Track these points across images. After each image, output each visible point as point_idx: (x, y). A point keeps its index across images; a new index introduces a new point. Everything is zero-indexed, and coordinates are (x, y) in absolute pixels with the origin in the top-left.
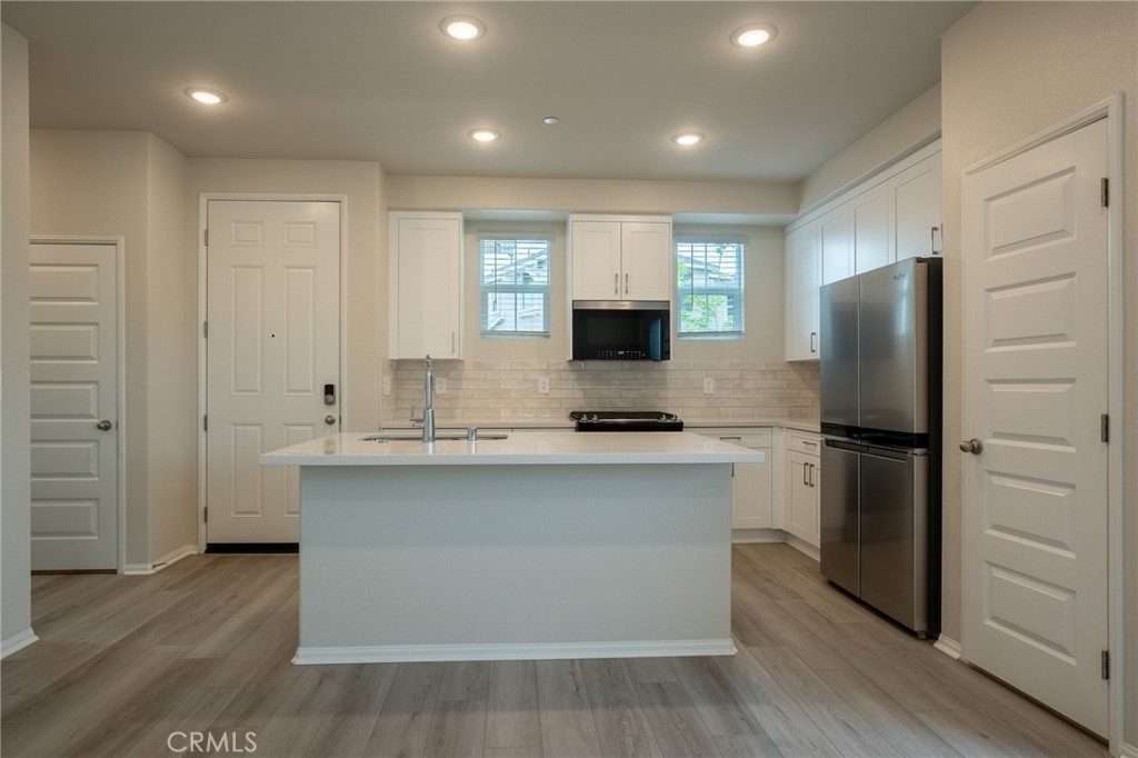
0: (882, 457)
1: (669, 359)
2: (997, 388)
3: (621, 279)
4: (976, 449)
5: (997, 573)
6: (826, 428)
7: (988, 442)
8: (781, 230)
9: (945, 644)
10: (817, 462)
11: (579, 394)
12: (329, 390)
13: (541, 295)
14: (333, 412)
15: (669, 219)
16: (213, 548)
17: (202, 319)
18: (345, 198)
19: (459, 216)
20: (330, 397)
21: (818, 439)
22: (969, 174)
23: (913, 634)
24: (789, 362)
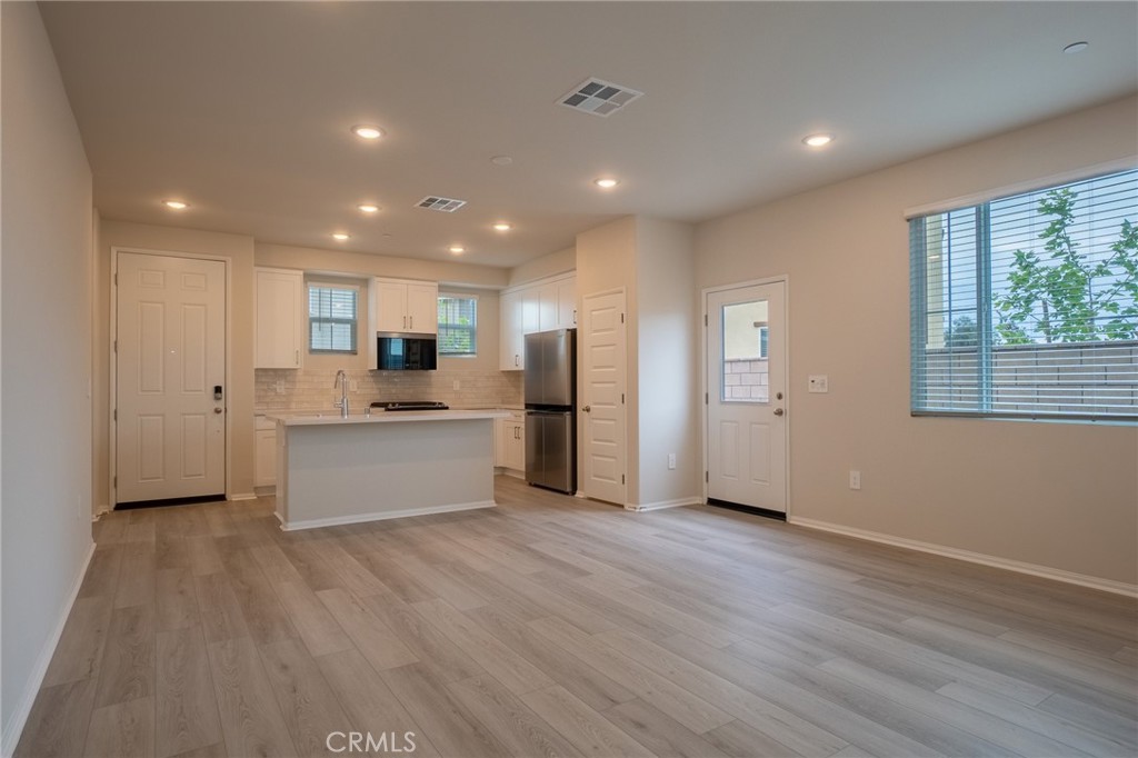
0: (553, 418)
1: (434, 368)
2: (596, 385)
3: (407, 320)
4: (588, 410)
5: (595, 458)
6: (528, 406)
7: (592, 407)
8: (497, 293)
9: (579, 494)
10: (523, 426)
11: (376, 391)
12: (218, 389)
13: (349, 326)
14: (220, 405)
15: (436, 284)
16: (120, 507)
17: (113, 339)
18: (229, 260)
19: (302, 273)
20: (219, 395)
21: (523, 414)
22: (587, 298)
23: (567, 494)
24: (503, 372)
